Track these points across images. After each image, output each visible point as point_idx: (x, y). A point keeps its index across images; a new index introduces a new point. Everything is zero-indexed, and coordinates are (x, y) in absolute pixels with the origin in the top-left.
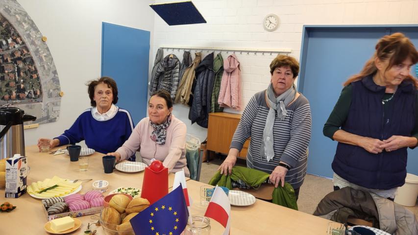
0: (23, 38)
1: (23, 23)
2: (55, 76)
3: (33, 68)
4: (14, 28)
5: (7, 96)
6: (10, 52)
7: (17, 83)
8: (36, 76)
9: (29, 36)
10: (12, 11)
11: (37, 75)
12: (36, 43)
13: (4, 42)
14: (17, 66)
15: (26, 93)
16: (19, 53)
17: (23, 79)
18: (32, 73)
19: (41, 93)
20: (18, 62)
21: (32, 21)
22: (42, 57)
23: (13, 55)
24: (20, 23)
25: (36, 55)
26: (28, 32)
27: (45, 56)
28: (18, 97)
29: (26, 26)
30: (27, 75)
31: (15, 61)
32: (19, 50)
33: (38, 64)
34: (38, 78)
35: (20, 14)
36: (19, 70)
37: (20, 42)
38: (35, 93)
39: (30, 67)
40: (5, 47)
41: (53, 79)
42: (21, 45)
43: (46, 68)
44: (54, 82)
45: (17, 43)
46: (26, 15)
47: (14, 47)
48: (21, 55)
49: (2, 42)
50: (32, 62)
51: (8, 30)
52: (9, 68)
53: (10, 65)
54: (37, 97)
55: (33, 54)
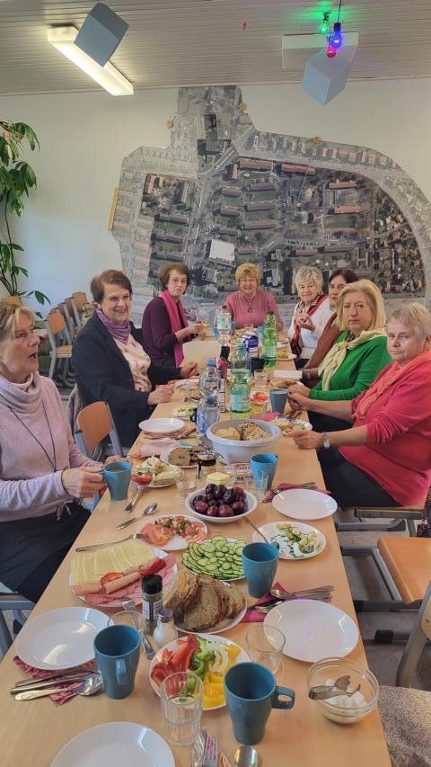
0: (405, 214)
1: (407, 195)
3: (416, 253)
4: (395, 204)
6: (387, 234)
7: (393, 272)
8: (418, 263)
9: (413, 210)
10: (395, 182)
11: (420, 261)
12: (423, 218)
13: (382, 223)
14: (395, 251)
15: (404, 285)
16: (399, 233)
17: (401, 266)
18: (413, 259)
19: (424, 285)
20: (396, 246)
21: (419, 190)
23: (391, 237)
24: (402, 195)
25: (421, 235)
26: (412, 206)
28: (393, 290)
29: (410, 198)
30: (406, 262)
31: (392, 245)
32: (399, 230)
33: (422, 247)
34: (421, 265)
35: (405, 183)
36: (397, 255)
37: (401, 220)
38: (415, 286)
39: (411, 250)
40: (381, 230)
42: (401, 223)
45: (397, 222)
46: (412, 183)
47: (393, 227)
48: (401, 236)
49: (379, 223)
50: (415, 244)
51: (387, 207)
52: (385, 254)
53: (387, 251)
54: (418, 291)
55: (416, 234)
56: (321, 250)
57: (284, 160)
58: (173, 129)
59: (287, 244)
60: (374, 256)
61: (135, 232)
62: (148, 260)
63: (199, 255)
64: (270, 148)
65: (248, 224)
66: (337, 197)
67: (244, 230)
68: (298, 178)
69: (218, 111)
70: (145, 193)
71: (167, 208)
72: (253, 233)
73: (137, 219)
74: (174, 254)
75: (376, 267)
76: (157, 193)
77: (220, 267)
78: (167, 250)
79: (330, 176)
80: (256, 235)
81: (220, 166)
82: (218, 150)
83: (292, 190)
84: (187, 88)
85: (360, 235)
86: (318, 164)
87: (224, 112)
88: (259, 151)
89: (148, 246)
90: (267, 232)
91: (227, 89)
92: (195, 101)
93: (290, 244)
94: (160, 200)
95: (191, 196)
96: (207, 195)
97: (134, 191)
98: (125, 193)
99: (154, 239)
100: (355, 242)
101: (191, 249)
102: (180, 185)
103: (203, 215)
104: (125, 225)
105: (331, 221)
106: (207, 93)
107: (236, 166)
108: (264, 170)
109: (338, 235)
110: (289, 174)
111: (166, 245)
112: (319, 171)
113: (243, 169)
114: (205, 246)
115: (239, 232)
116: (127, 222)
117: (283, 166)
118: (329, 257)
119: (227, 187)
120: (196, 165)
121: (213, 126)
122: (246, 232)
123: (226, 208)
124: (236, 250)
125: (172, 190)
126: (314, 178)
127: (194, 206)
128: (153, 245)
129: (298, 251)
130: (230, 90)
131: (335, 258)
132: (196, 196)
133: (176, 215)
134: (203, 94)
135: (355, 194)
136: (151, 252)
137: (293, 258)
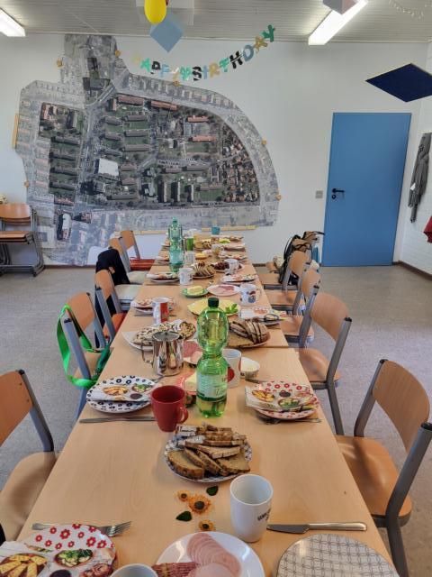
0: (243, 143)
1: (245, 129)
2: (273, 179)
3: (252, 173)
4: (236, 135)
5: (228, 199)
6: (232, 158)
7: (237, 186)
8: (255, 180)
9: (249, 141)
10: (235, 119)
12: (256, 146)
13: (227, 150)
14: (238, 171)
15: (245, 196)
16: (240, 158)
17: (243, 182)
18: (251, 177)
19: (259, 196)
20: (239, 167)
21: (254, 127)
22: (261, 161)
23: (234, 160)
24: (241, 129)
25: (255, 159)
26: (248, 137)
27: (264, 160)
28: (238, 200)
29: (247, 131)
30: (246, 179)
31: (236, 166)
32: (240, 155)
33: (256, 168)
34: (256, 182)
35: (242, 120)
36: (239, 174)
37: (241, 148)
38: (253, 197)
39: (249, 171)
40: (227, 154)
41: (271, 182)
42: (241, 150)
43: (265, 172)
44: (272, 185)
45: (238, 149)
46: (247, 120)
47: (236, 153)
48: (242, 160)
49: (225, 150)
50: (251, 166)
51: (231, 138)
52: (231, 173)
53: (232, 171)
54: (254, 200)
55: (252, 159)
56: (185, 169)
57: (153, 98)
58: (63, 67)
59: (158, 163)
60: (223, 175)
61: (35, 151)
62: (48, 174)
63: (89, 171)
64: (141, 88)
65: (128, 147)
66: (194, 128)
67: (125, 151)
68: (164, 113)
69: (98, 55)
70: (42, 119)
71: (61, 131)
72: (132, 154)
73: (36, 140)
74: (69, 169)
75: (225, 182)
76: (51, 119)
77: (107, 180)
78: (63, 166)
79: (188, 112)
80: (134, 156)
81: (102, 100)
82: (99, 87)
83: (160, 122)
84: (72, 35)
85: (212, 158)
86: (178, 102)
87: (103, 56)
88: (132, 89)
89: (47, 162)
90: (142, 154)
91: (104, 38)
92: (79, 45)
93: (161, 164)
94: (55, 125)
95: (81, 122)
96: (94, 123)
97: (32, 117)
98: (24, 118)
99: (52, 157)
100: (209, 164)
101: (83, 165)
102: (71, 114)
103: (91, 139)
104: (25, 144)
105: (191, 147)
106: (88, 41)
107: (115, 101)
108: (138, 105)
109: (196, 158)
110: (157, 109)
111: (62, 162)
112: (180, 108)
113: (122, 103)
114: (95, 163)
115: (121, 154)
116: (28, 141)
117: (153, 102)
118: (190, 174)
119: (110, 117)
120: (83, 98)
121: (95, 67)
122: (126, 153)
123: (109, 133)
124: (119, 167)
125: (64, 117)
126: (176, 113)
127: (84, 131)
128: (51, 161)
129: (167, 170)
130: (107, 39)
131: (194, 175)
132: (85, 123)
133: (69, 137)
134: (85, 40)
135: (207, 127)
136: (49, 167)
137: (163, 175)
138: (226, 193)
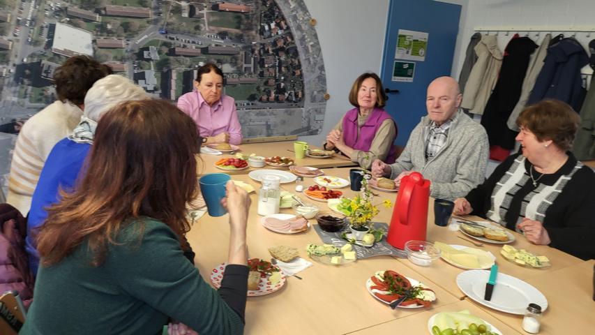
0: (288, 21)
1: (290, 1)
2: (321, 73)
3: (297, 62)
4: (279, 9)
5: (265, 97)
6: (272, 40)
7: (277, 80)
8: (299, 73)
9: (295, 18)
11: (301, 71)
12: (303, 27)
13: (267, 28)
14: (279, 59)
15: (287, 95)
16: (282, 41)
17: (284, 75)
18: (294, 68)
19: (303, 95)
20: (280, 53)
22: (307, 47)
23: (275, 44)
24: (286, 1)
25: (302, 44)
26: (294, 13)
27: (312, 46)
28: (277, 99)
29: (293, 5)
30: (289, 71)
31: (276, 52)
32: (283, 37)
33: (302, 57)
34: (301, 75)
36: (280, 62)
37: (285, 27)
38: (296, 96)
39: (293, 60)
40: (266, 34)
41: (318, 77)
42: (285, 30)
43: (312, 63)
44: (319, 81)
45: (281, 28)
47: (277, 33)
48: (284, 44)
49: (264, 27)
50: (296, 54)
51: (272, 12)
52: (269, 61)
53: (271, 57)
54: (298, 101)
55: (297, 43)
56: (205, 51)
59: (165, 40)
60: (259, 63)
63: (35, 43)
65: (111, 8)
67: (106, 15)
72: (118, 21)
75: (261, 75)
80: (121, 25)
85: (246, 38)
90: (137, 23)
93: (168, 40)
100: (240, 46)
105: (215, 18)
109: (223, 35)
114: (46, 31)
115: (98, 18)
118: (213, 60)
122: (108, 19)
124: (94, 41)
129: (177, 50)
131: (220, 61)
137: (171, 58)
138: (262, 89)
